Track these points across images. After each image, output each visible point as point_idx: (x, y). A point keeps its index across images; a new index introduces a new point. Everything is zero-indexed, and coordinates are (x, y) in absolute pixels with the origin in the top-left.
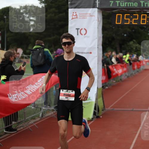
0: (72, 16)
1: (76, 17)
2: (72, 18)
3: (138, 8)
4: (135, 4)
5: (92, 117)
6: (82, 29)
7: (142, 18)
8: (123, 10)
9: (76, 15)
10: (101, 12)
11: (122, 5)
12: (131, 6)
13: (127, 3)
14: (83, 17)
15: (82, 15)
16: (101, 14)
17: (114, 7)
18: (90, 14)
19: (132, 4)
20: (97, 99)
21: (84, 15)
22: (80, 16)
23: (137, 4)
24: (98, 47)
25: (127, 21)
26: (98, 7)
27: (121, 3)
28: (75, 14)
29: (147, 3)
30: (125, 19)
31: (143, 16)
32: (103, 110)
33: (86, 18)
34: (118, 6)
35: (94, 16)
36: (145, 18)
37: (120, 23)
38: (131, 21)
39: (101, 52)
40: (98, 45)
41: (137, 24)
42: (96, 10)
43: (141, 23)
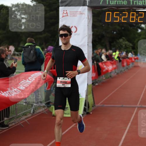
0: (63, 14)
1: (66, 15)
2: (62, 16)
3: (128, 6)
4: (124, 3)
5: (82, 113)
6: (72, 27)
7: (132, 16)
8: (113, 8)
9: (67, 13)
10: (91, 10)
11: (112, 3)
12: (120, 4)
13: (116, 1)
14: (73, 15)
15: (73, 13)
16: (91, 12)
17: (104, 5)
18: (80, 12)
19: (121, 2)
20: (87, 96)
21: (74, 13)
22: (71, 14)
23: (126, 2)
24: (88, 45)
25: (117, 19)
26: (88, 5)
27: (111, 1)
28: (65, 12)
29: (136, 1)
30: (115, 17)
31: (132, 13)
32: (93, 107)
33: (77, 16)
34: (107, 4)
35: (84, 14)
36: (134, 16)
37: (110, 21)
38: (120, 19)
39: (91, 49)
40: (88, 43)
41: (126, 21)
42: (86, 8)
43: (130, 21)
